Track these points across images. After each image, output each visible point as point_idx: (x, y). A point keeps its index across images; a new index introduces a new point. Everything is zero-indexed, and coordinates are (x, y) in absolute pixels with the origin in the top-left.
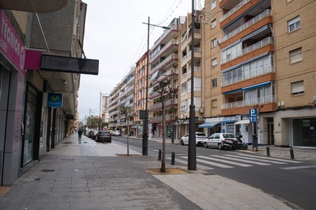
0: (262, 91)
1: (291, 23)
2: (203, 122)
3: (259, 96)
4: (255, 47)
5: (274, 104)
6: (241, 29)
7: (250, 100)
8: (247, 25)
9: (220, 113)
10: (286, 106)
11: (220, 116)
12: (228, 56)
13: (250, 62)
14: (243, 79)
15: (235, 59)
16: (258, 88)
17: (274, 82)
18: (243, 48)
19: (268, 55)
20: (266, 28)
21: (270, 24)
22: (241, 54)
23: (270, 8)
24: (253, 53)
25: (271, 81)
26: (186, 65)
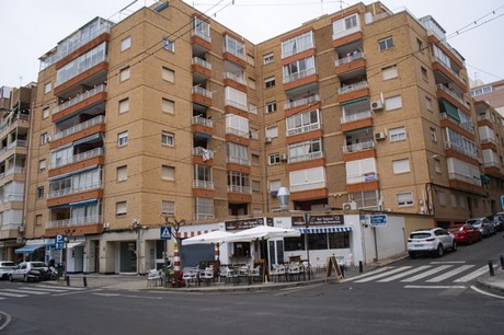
0: (89, 209)
1: (121, 137)
2: (23, 245)
3: (86, 215)
4: (85, 155)
5: (100, 225)
6: (74, 129)
7: (77, 219)
8: (79, 127)
9: (44, 233)
10: (111, 228)
11: (45, 238)
12: (58, 160)
13: (80, 173)
14: (71, 192)
15: (65, 166)
16: (86, 205)
17: (101, 200)
18: (75, 153)
19: (97, 168)
20: (97, 136)
21: (103, 132)
22: (71, 161)
23: (104, 114)
24: (83, 163)
25: (99, 197)
26: (4, 162)
